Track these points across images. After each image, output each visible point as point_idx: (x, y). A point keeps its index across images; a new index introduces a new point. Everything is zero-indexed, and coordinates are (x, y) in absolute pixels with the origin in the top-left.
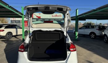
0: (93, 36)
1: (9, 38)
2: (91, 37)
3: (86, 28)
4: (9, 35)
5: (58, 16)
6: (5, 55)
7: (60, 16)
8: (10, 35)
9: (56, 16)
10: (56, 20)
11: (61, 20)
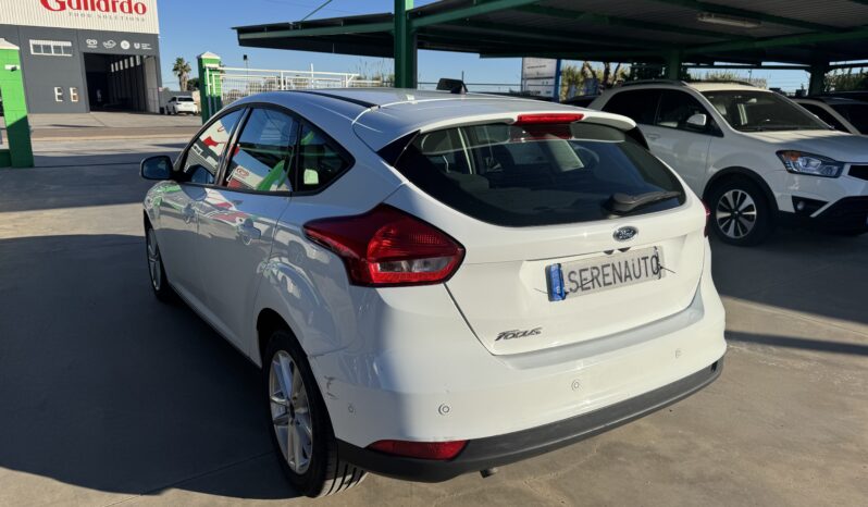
5: (111, 6)
7: (132, 7)
9: (86, 8)
10: (95, 42)
11: (145, 47)
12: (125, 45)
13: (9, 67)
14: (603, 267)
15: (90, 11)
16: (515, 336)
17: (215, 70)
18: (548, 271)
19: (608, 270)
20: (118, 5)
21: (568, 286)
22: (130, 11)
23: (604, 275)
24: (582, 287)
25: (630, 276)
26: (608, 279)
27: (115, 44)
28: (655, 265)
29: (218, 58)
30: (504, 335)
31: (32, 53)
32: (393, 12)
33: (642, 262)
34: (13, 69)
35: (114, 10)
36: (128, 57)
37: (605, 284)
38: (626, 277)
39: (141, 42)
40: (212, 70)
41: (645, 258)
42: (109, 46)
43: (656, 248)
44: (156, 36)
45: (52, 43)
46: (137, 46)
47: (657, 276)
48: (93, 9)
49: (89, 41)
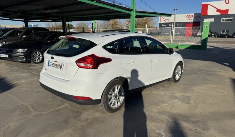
13: (206, 26)
19: (54, 64)
34: (207, 27)
38: (56, 67)
43: (62, 64)
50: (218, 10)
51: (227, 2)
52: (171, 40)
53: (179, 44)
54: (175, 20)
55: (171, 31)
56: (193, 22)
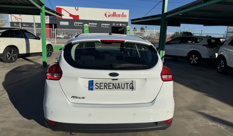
0: (194, 59)
1: (11, 59)
2: (190, 61)
3: (180, 43)
4: (10, 52)
5: (119, 16)
6: (7, 93)
7: (123, 16)
8: (14, 53)
9: (114, 16)
10: (114, 24)
11: (125, 25)
12: (121, 25)
14: (109, 83)
15: (114, 17)
16: (77, 98)
17: (129, 30)
18: (89, 82)
19: (111, 85)
20: (120, 15)
21: (94, 87)
22: (123, 17)
23: (109, 86)
24: (99, 88)
25: (120, 88)
26: (110, 87)
27: (118, 24)
28: (131, 86)
29: (130, 27)
30: (73, 97)
31: (102, 27)
32: (161, 14)
33: (126, 85)
34: (87, 30)
35: (119, 17)
36: (122, 27)
37: (109, 89)
38: (118, 88)
39: (124, 24)
40: (128, 30)
41: (127, 84)
42: (117, 25)
43: (132, 81)
44: (128, 22)
45: (106, 24)
46: (123, 25)
47: (132, 90)
48: (115, 16)
49: (113, 24)
50: (71, 15)
51: (77, 9)
52: (54, 42)
53: (62, 46)
54: (34, 21)
55: (53, 33)
56: (49, 24)
